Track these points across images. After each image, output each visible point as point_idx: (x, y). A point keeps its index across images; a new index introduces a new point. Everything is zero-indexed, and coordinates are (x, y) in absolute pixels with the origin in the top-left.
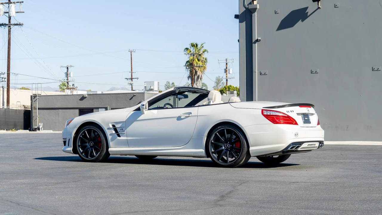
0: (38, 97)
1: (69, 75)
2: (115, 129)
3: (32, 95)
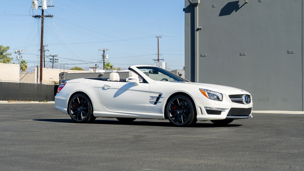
0: (65, 75)
1: (105, 57)
3: (60, 73)
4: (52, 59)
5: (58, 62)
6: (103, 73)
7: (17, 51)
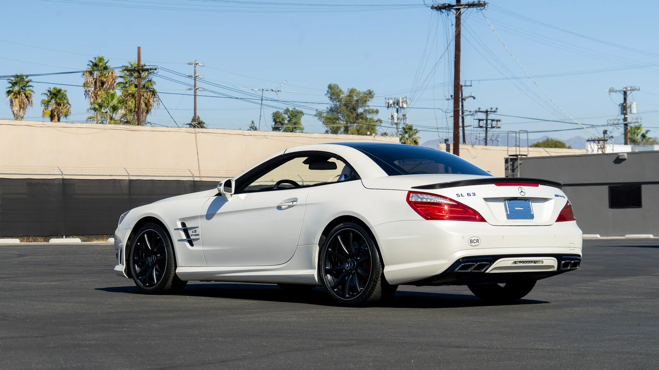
0: (519, 162)
1: (628, 110)
2: (186, 231)
3: (507, 157)
4: (483, 120)
5: (499, 127)
6: (626, 155)
7: (391, 102)
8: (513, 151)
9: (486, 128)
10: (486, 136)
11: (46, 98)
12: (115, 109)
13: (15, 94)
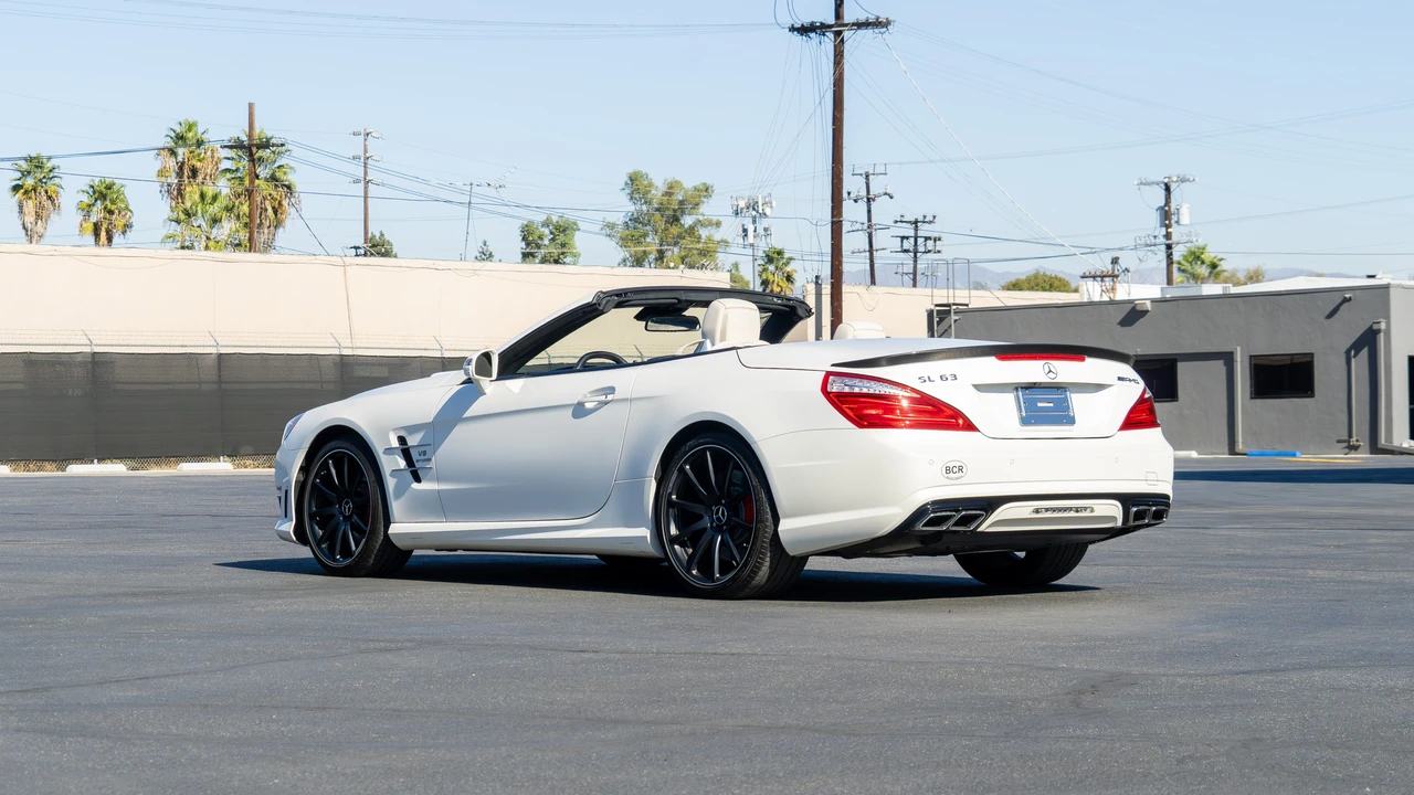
0: (954, 317)
1: (1174, 218)
2: (406, 454)
3: (932, 307)
4: (907, 238)
5: (939, 252)
6: (1148, 303)
7: (742, 204)
8: (942, 296)
9: (915, 256)
10: (915, 267)
11: (86, 199)
12: (215, 221)
13: (26, 192)
